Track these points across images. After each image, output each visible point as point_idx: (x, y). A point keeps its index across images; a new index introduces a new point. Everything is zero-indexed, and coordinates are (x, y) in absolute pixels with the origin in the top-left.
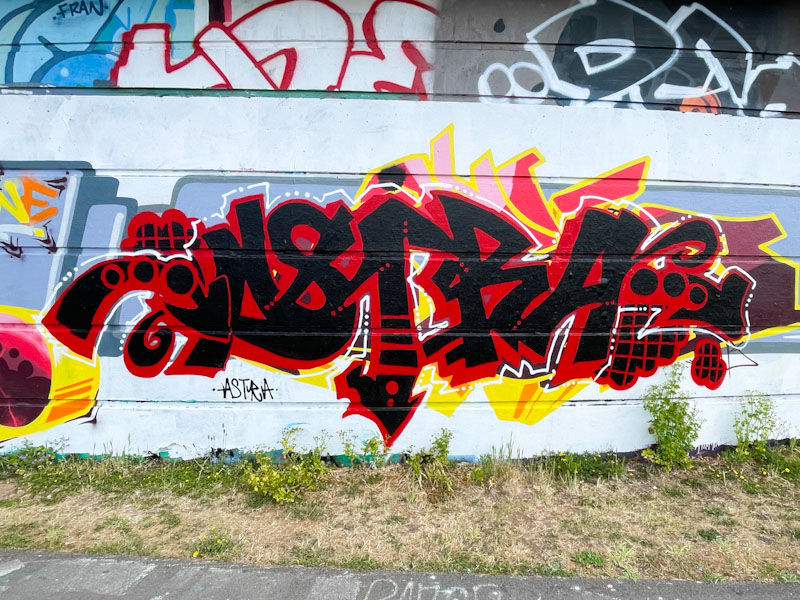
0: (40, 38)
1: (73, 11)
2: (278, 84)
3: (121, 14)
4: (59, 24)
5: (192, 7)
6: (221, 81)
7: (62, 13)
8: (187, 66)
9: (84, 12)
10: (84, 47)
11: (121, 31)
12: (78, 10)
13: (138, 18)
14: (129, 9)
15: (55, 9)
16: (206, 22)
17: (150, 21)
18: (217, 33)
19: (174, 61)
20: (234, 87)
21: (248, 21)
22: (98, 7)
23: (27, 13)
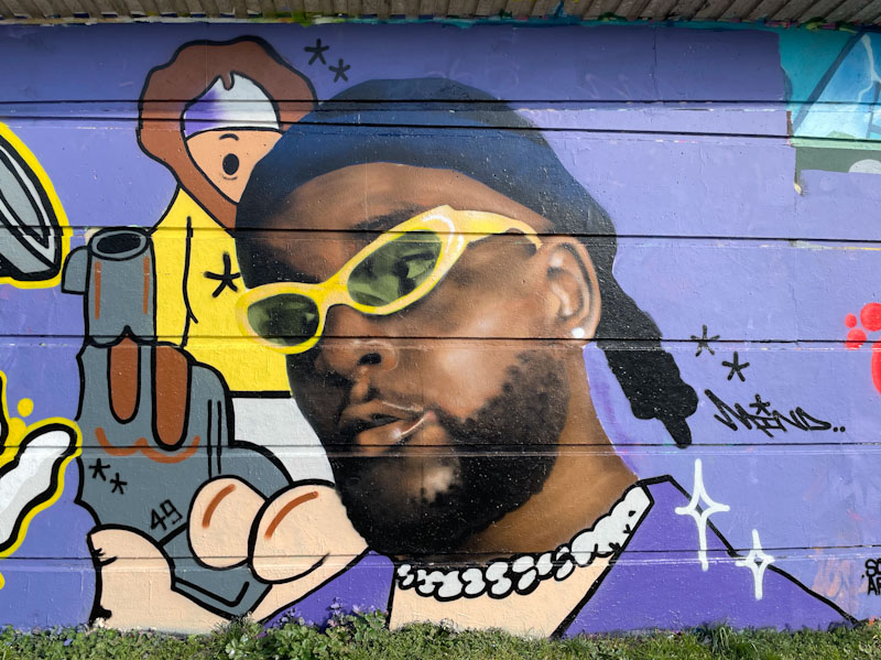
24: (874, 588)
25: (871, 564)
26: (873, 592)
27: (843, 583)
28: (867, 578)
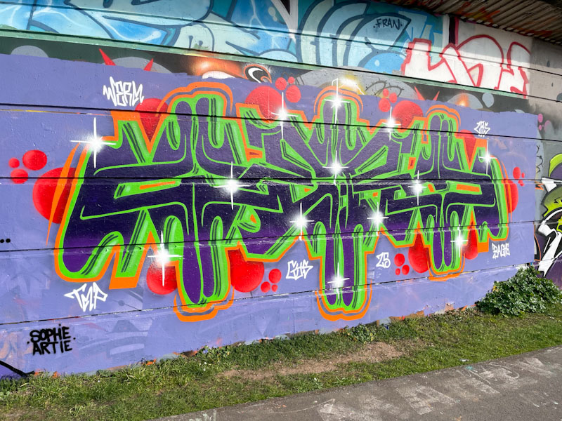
0: (366, 38)
1: (384, 24)
2: (476, 84)
3: (408, 30)
4: (376, 31)
5: (441, 32)
6: (452, 79)
7: (378, 24)
8: (438, 68)
9: (390, 26)
10: (386, 48)
11: (408, 41)
12: (387, 24)
13: (417, 36)
14: (413, 28)
15: (374, 22)
16: (448, 43)
17: (422, 38)
18: (451, 51)
19: (433, 64)
20: (458, 83)
21: (465, 46)
22: (397, 24)
23: (359, 21)
24: (39, 350)
25: (35, 334)
26: (37, 353)
27: (11, 348)
28: (31, 344)
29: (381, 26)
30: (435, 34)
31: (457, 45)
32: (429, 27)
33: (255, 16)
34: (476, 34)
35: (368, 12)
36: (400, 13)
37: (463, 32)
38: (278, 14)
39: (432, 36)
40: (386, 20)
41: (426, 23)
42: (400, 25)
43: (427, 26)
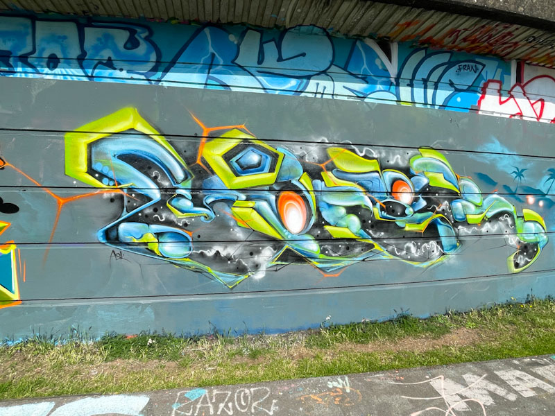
0: (450, 80)
1: (464, 69)
3: (483, 73)
4: (458, 74)
5: (509, 74)
6: (519, 111)
7: (460, 69)
8: (506, 103)
9: (469, 70)
10: (466, 88)
11: (483, 82)
12: (466, 68)
13: (490, 77)
14: (487, 72)
15: (457, 66)
16: (515, 82)
17: (495, 79)
18: (518, 89)
19: (503, 99)
20: (524, 115)
21: (529, 84)
22: (474, 68)
23: (444, 67)
29: (462, 70)
30: (505, 76)
31: (522, 84)
32: (500, 70)
33: (365, 66)
34: (539, 74)
35: (451, 60)
36: (477, 60)
37: (528, 73)
38: (382, 64)
39: (502, 77)
40: (466, 66)
41: (498, 67)
42: (477, 69)
43: (499, 69)
